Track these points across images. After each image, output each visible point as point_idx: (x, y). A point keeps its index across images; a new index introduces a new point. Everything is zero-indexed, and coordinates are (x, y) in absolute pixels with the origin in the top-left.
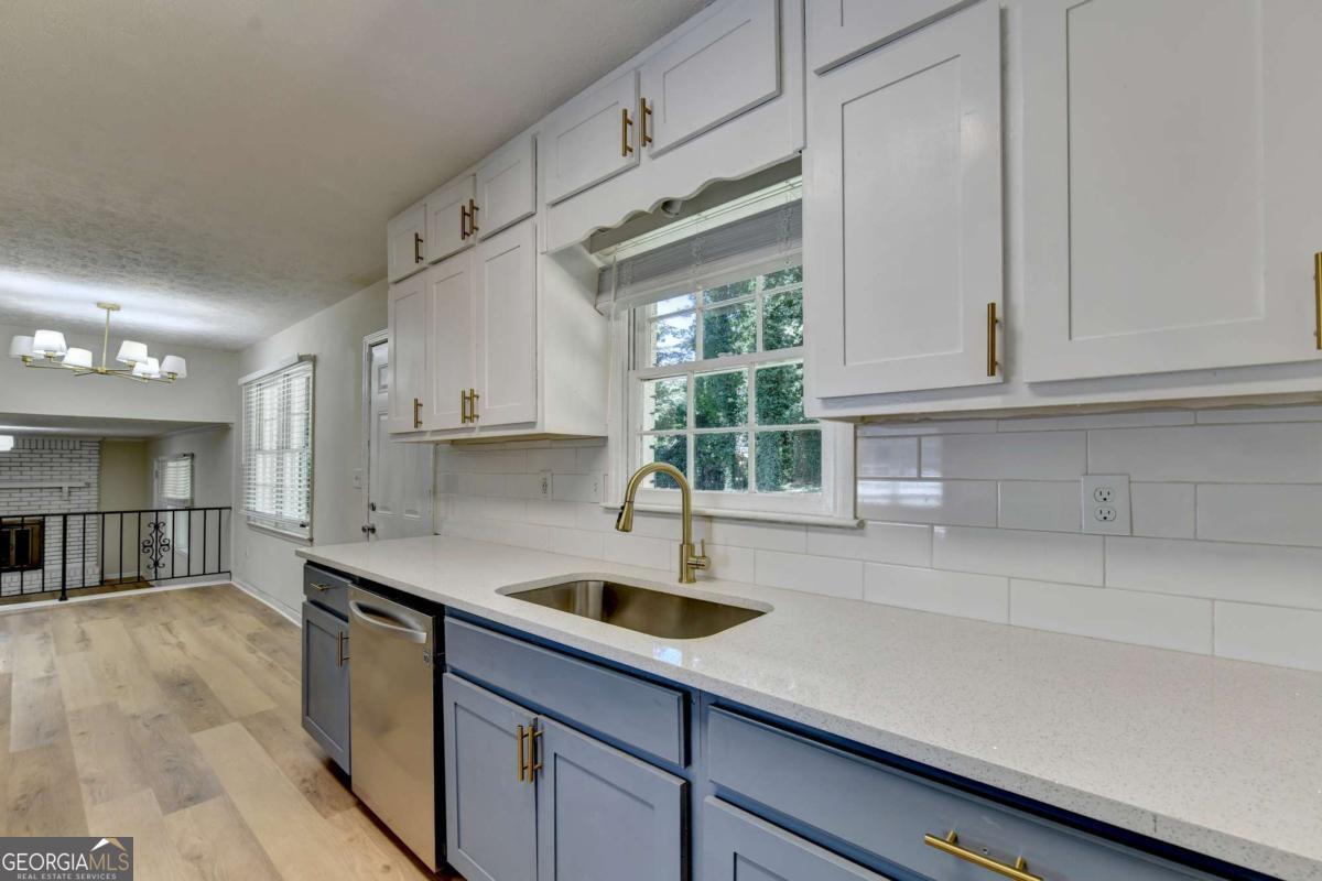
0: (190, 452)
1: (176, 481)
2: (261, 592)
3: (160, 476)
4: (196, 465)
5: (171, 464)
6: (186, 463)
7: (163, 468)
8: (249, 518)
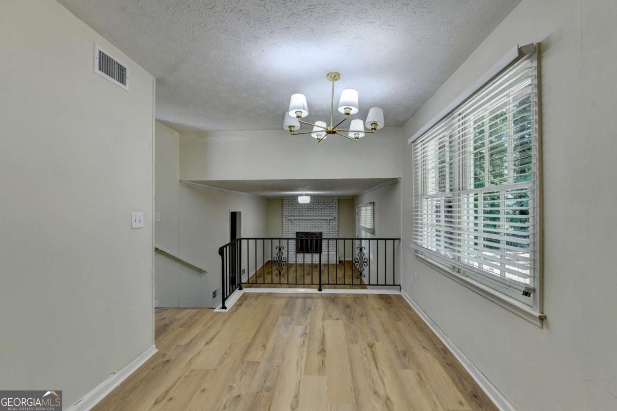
0: (372, 201)
1: (366, 217)
2: (435, 324)
3: (358, 214)
4: (375, 209)
5: (363, 208)
6: (369, 208)
7: (360, 210)
8: (416, 251)
